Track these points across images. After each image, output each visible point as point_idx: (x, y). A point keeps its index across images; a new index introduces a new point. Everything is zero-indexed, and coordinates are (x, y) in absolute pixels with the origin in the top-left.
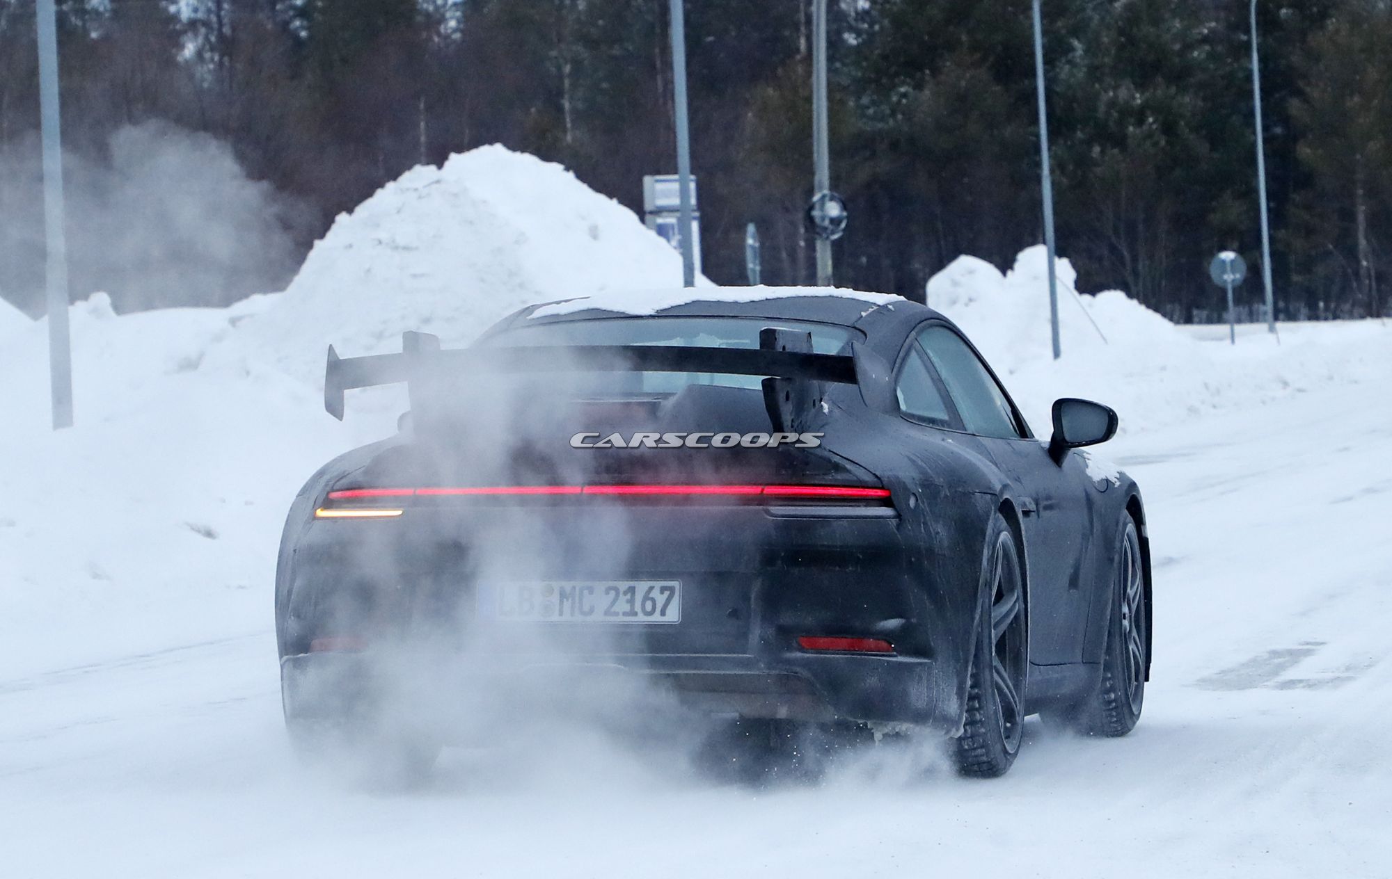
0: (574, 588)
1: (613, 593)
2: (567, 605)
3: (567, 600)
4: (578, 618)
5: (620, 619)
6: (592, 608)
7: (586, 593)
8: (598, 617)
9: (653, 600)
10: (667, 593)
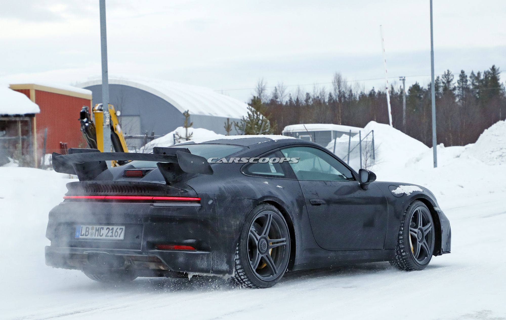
0: (99, 228)
1: (108, 230)
2: (97, 233)
3: (97, 232)
4: (99, 237)
5: (109, 238)
6: (103, 234)
7: (102, 229)
8: (104, 237)
9: (118, 232)
10: (121, 230)
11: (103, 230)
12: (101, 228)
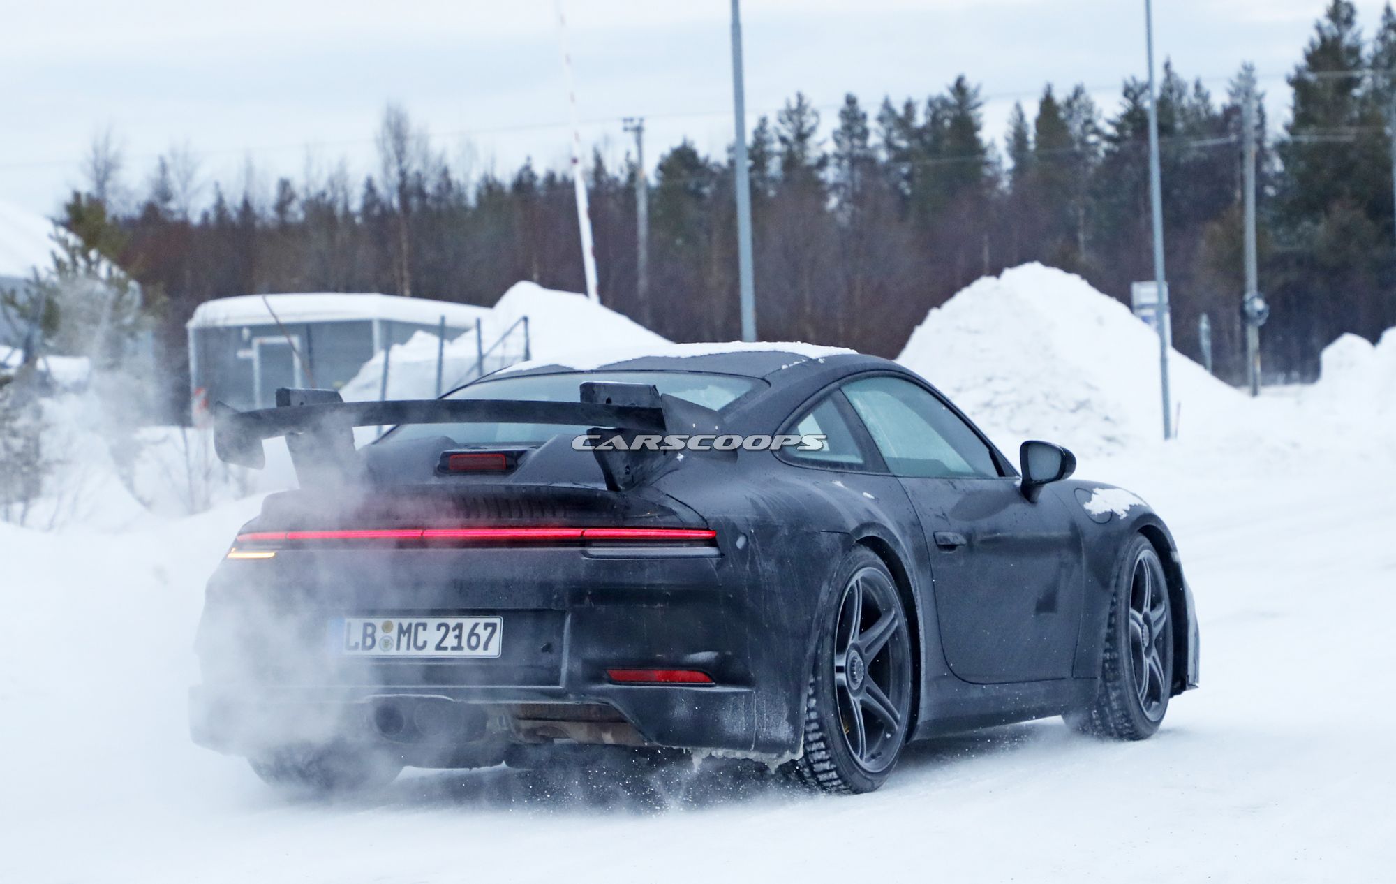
0: (410, 625)
1: (443, 629)
2: (404, 640)
3: (404, 636)
4: (413, 652)
5: (449, 653)
6: (425, 643)
7: (420, 628)
8: (430, 651)
9: (478, 636)
10: (490, 629)
11: (425, 629)
12: (417, 625)
